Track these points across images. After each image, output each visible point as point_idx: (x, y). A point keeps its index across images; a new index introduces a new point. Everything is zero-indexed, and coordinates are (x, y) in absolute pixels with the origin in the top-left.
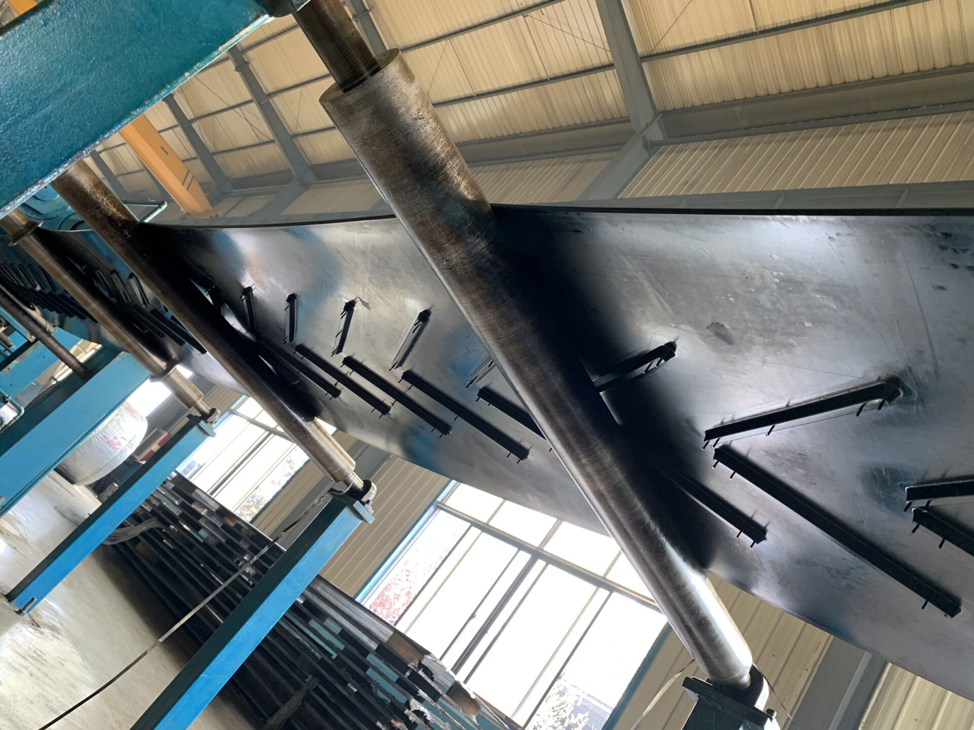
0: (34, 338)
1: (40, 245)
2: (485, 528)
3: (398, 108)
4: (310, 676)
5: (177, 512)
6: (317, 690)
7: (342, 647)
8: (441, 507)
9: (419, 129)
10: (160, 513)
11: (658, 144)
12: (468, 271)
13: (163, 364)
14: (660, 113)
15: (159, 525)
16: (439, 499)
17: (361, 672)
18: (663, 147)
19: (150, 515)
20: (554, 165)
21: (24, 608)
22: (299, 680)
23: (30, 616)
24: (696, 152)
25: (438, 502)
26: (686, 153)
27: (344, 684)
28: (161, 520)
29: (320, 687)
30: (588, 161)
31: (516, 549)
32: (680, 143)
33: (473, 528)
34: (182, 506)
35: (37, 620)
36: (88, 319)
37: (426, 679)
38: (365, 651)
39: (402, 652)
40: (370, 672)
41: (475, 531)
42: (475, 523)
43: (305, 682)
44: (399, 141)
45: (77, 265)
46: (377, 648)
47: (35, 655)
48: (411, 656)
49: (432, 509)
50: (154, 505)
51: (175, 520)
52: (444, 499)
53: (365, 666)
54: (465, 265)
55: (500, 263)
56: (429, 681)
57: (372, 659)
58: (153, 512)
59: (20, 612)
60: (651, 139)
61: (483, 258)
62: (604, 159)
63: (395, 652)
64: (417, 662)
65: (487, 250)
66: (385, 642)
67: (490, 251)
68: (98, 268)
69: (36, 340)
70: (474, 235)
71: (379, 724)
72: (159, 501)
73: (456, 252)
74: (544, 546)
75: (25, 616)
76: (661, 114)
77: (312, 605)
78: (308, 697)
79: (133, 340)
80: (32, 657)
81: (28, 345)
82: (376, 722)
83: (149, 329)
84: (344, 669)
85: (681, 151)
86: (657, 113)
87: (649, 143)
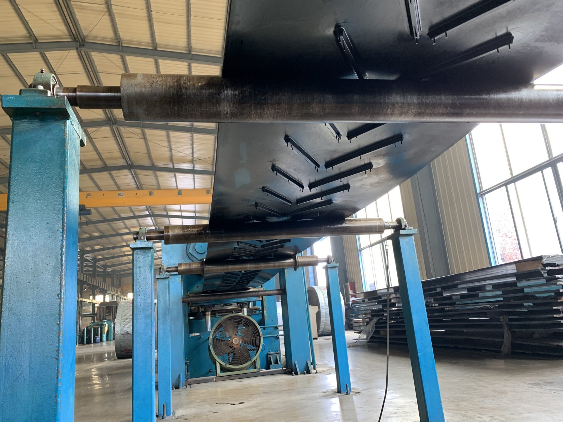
0: (261, 298)
1: (212, 266)
2: (514, 179)
3: (141, 91)
4: (501, 317)
5: (380, 307)
6: (510, 320)
7: (500, 293)
8: (483, 193)
9: (157, 87)
10: (374, 314)
12: (237, 107)
13: (292, 260)
15: (378, 318)
16: (478, 191)
17: (521, 294)
19: (372, 318)
21: (347, 391)
22: (497, 323)
23: (353, 392)
25: (479, 193)
27: (522, 306)
28: (377, 316)
29: (510, 317)
31: (540, 172)
33: (509, 186)
34: (379, 303)
35: (357, 391)
36: (259, 272)
37: (554, 268)
38: (514, 284)
39: (529, 268)
40: (526, 290)
41: (511, 187)
42: (506, 183)
43: (502, 321)
44: (156, 100)
45: (229, 260)
46: (516, 278)
47: (365, 404)
48: (535, 265)
49: (480, 200)
50: (370, 313)
51: (382, 311)
52: (480, 190)
53: (521, 290)
54: (233, 107)
55: (244, 89)
56: (557, 268)
57: (520, 285)
58: (372, 316)
59: (347, 394)
61: (236, 96)
63: (525, 271)
64: (541, 265)
65: (233, 91)
66: (516, 272)
67: (235, 90)
68: (232, 253)
69: (262, 297)
70: (221, 93)
71: (555, 308)
72: (369, 310)
73: (224, 107)
74: (552, 156)
75: (351, 393)
77: (472, 288)
78: (510, 327)
79: (273, 263)
80: (365, 405)
81: (262, 302)
82: (553, 308)
83: (273, 254)
84: (512, 300)
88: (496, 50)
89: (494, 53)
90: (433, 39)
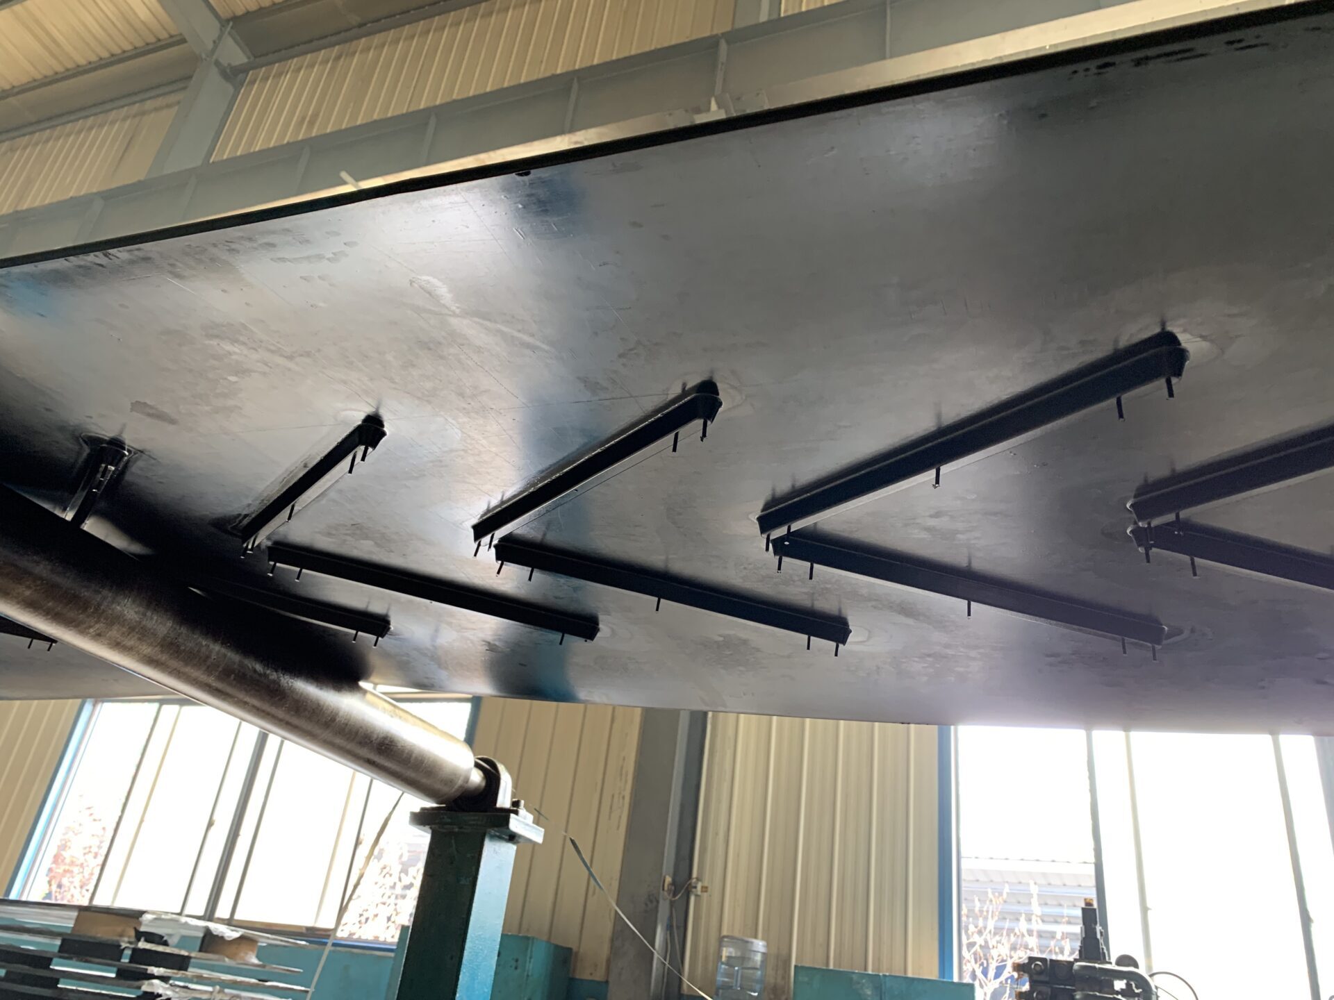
7: (2, 973)
11: (242, 70)
14: (228, 21)
18: (251, 73)
20: (91, 128)
24: (302, 72)
26: (288, 76)
30: (143, 113)
32: (274, 63)
37: (154, 949)
39: (103, 932)
46: (61, 945)
48: (119, 929)
53: (53, 981)
56: (160, 949)
57: (58, 965)
60: (229, 65)
62: (168, 106)
63: (91, 937)
64: (132, 933)
66: (69, 932)
76: (231, 24)
85: (279, 75)
86: (224, 23)
87: (228, 71)
88: (354, 632)
89: (346, 634)
90: (272, 563)
